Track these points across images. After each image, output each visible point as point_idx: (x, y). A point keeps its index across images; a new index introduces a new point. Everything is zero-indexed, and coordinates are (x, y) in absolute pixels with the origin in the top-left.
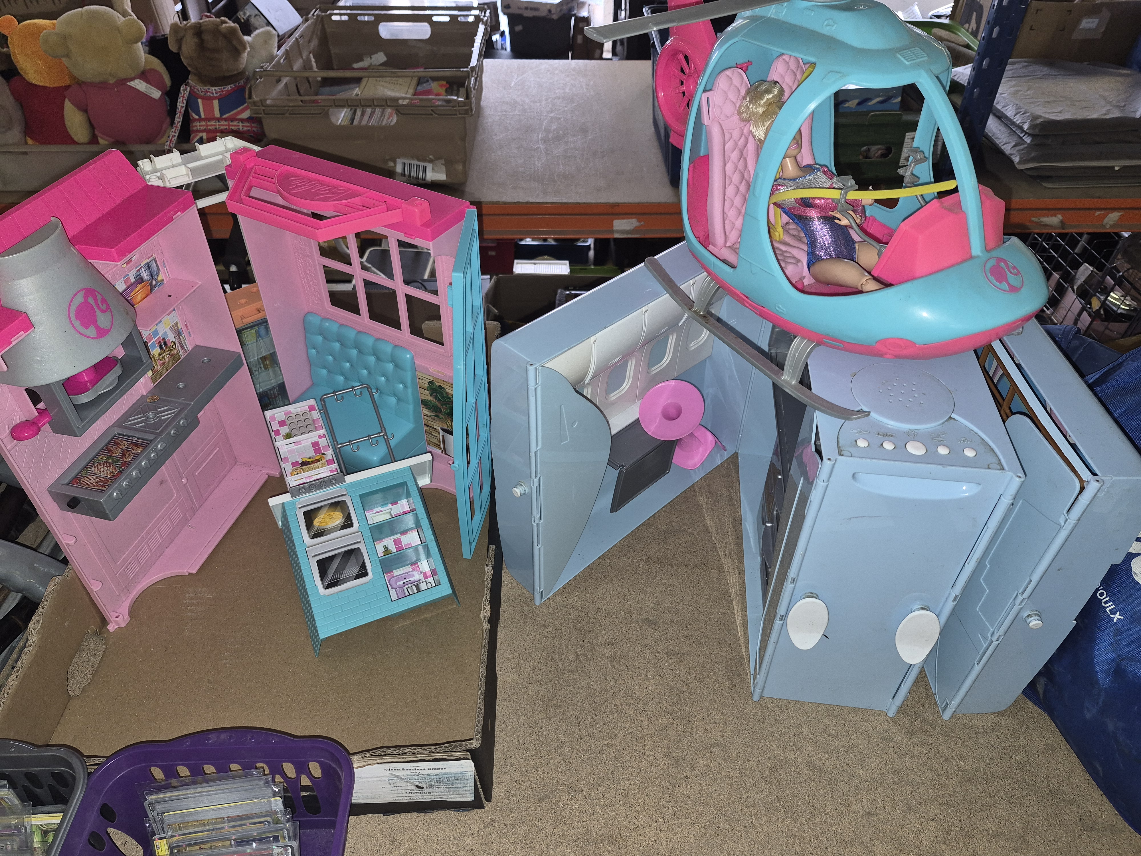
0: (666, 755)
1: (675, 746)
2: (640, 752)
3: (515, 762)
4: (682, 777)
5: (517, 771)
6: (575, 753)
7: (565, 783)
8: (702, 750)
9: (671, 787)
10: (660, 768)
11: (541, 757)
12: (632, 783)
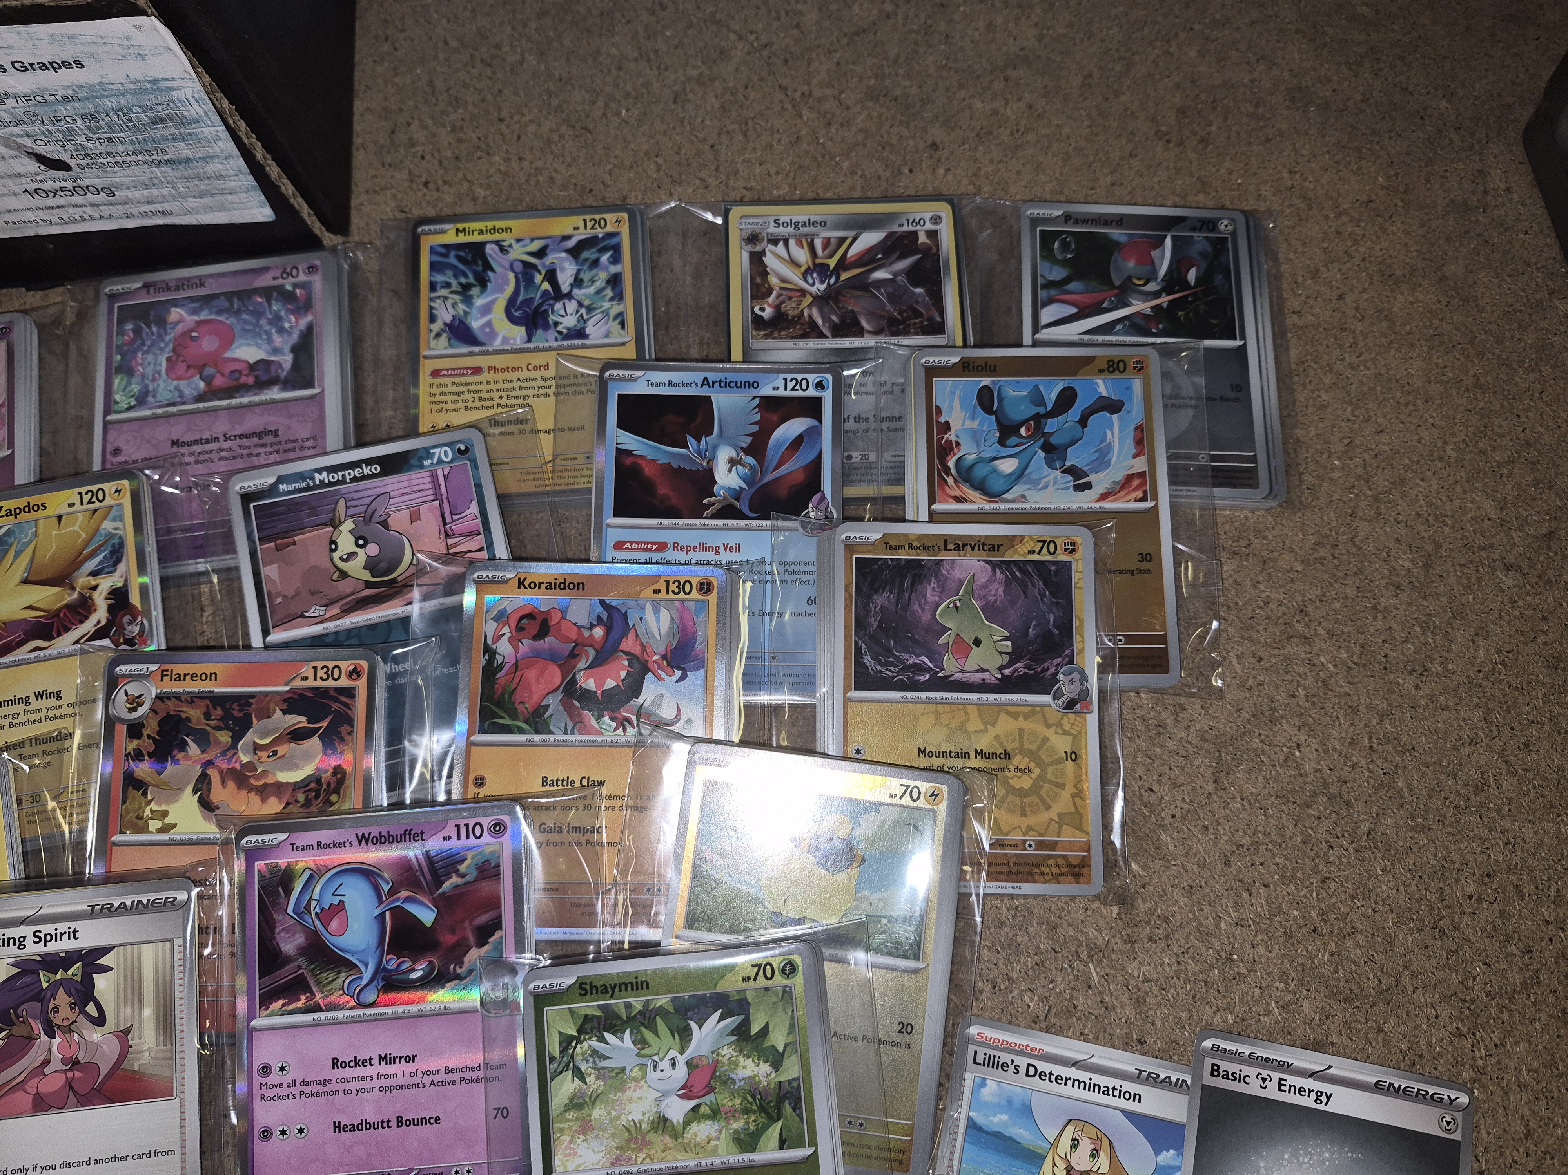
0: (872, 95)
1: (901, 71)
2: (795, 91)
3: (421, 136)
4: (921, 145)
5: (428, 157)
6: (601, 102)
7: (574, 181)
8: (978, 77)
9: (888, 173)
10: (854, 129)
11: (501, 120)
12: (773, 170)
